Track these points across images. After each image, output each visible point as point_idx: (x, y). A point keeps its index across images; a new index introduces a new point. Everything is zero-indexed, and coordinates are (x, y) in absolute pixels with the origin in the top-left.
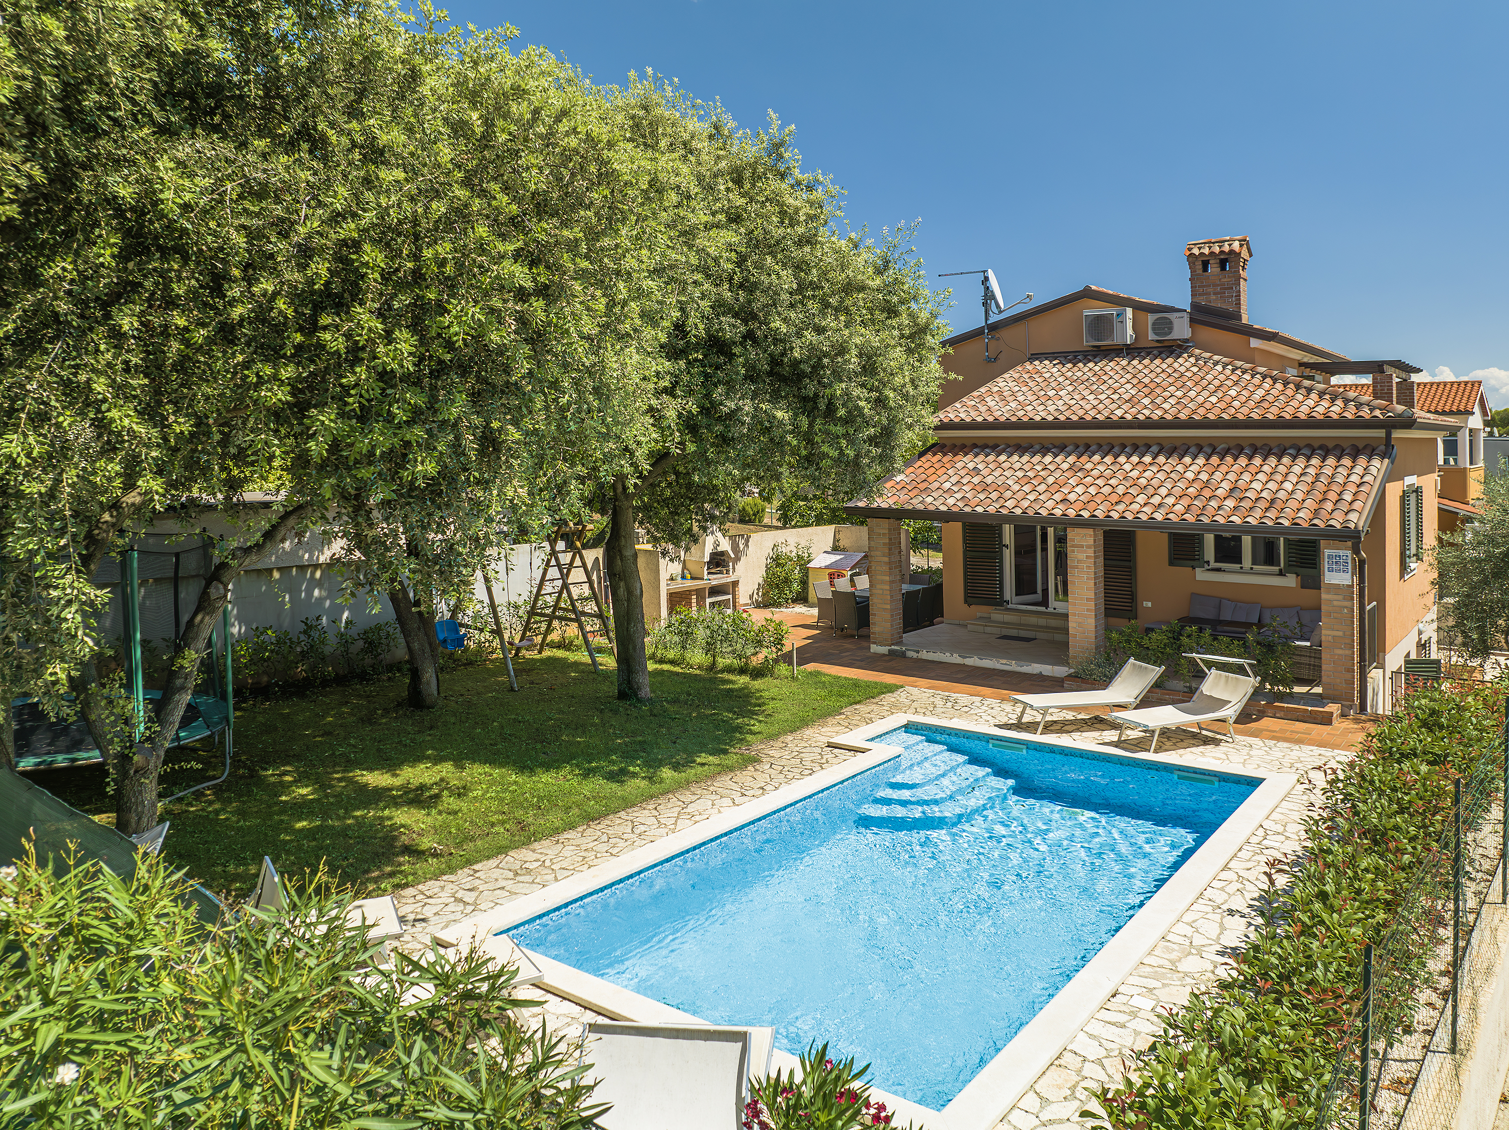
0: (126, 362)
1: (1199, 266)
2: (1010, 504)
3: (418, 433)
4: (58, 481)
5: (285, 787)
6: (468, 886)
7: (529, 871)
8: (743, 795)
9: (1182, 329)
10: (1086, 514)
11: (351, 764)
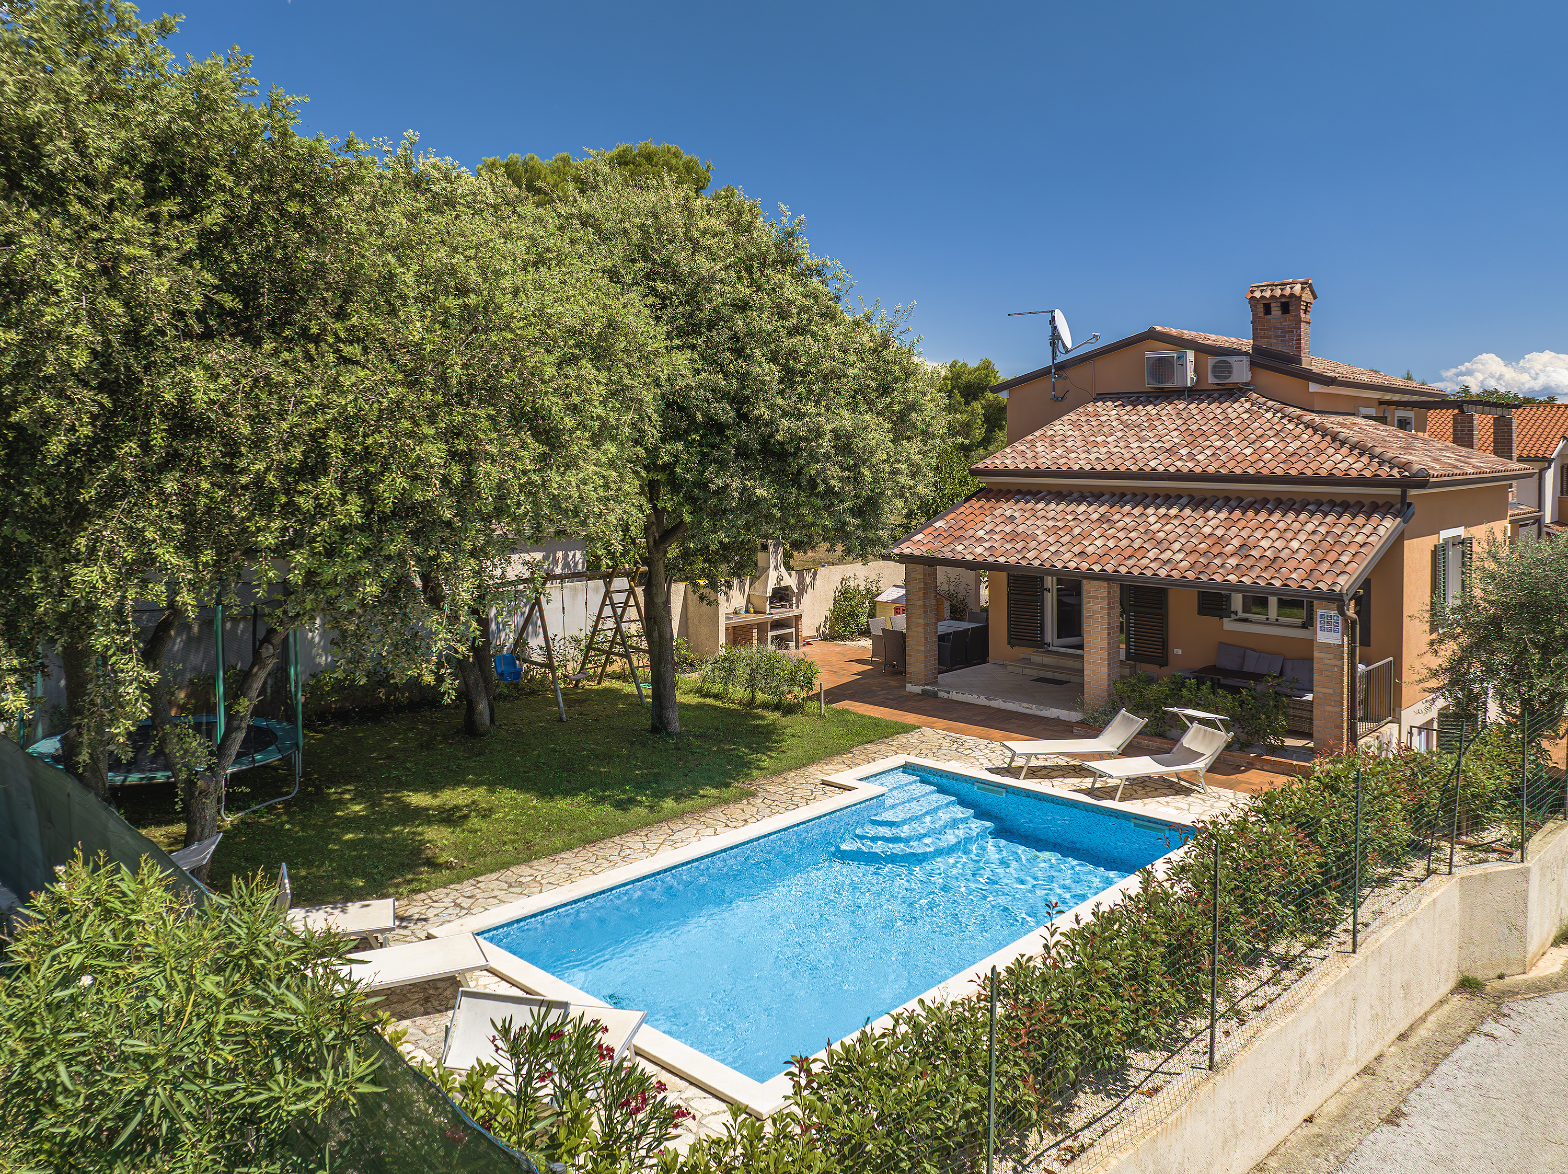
0: (170, 513)
1: (1261, 309)
2: (1030, 555)
3: (366, 566)
4: (124, 597)
5: (341, 803)
6: (469, 894)
7: (521, 884)
8: (727, 826)
9: (1241, 372)
10: (1096, 568)
11: (402, 785)
